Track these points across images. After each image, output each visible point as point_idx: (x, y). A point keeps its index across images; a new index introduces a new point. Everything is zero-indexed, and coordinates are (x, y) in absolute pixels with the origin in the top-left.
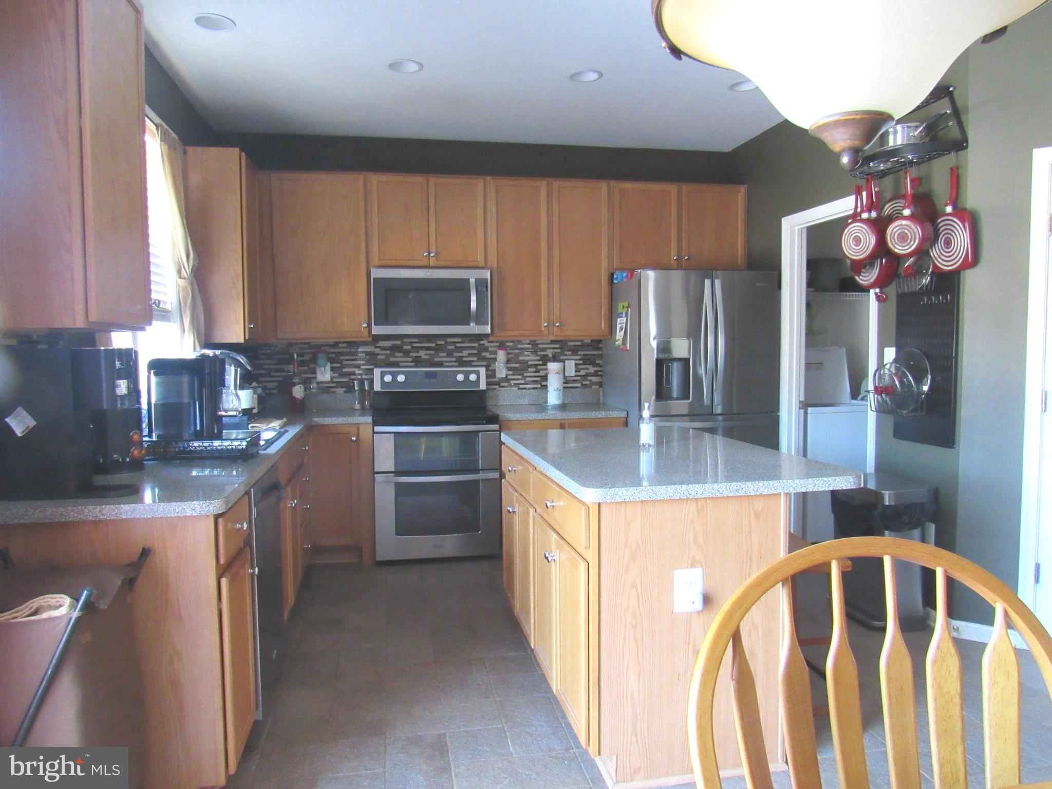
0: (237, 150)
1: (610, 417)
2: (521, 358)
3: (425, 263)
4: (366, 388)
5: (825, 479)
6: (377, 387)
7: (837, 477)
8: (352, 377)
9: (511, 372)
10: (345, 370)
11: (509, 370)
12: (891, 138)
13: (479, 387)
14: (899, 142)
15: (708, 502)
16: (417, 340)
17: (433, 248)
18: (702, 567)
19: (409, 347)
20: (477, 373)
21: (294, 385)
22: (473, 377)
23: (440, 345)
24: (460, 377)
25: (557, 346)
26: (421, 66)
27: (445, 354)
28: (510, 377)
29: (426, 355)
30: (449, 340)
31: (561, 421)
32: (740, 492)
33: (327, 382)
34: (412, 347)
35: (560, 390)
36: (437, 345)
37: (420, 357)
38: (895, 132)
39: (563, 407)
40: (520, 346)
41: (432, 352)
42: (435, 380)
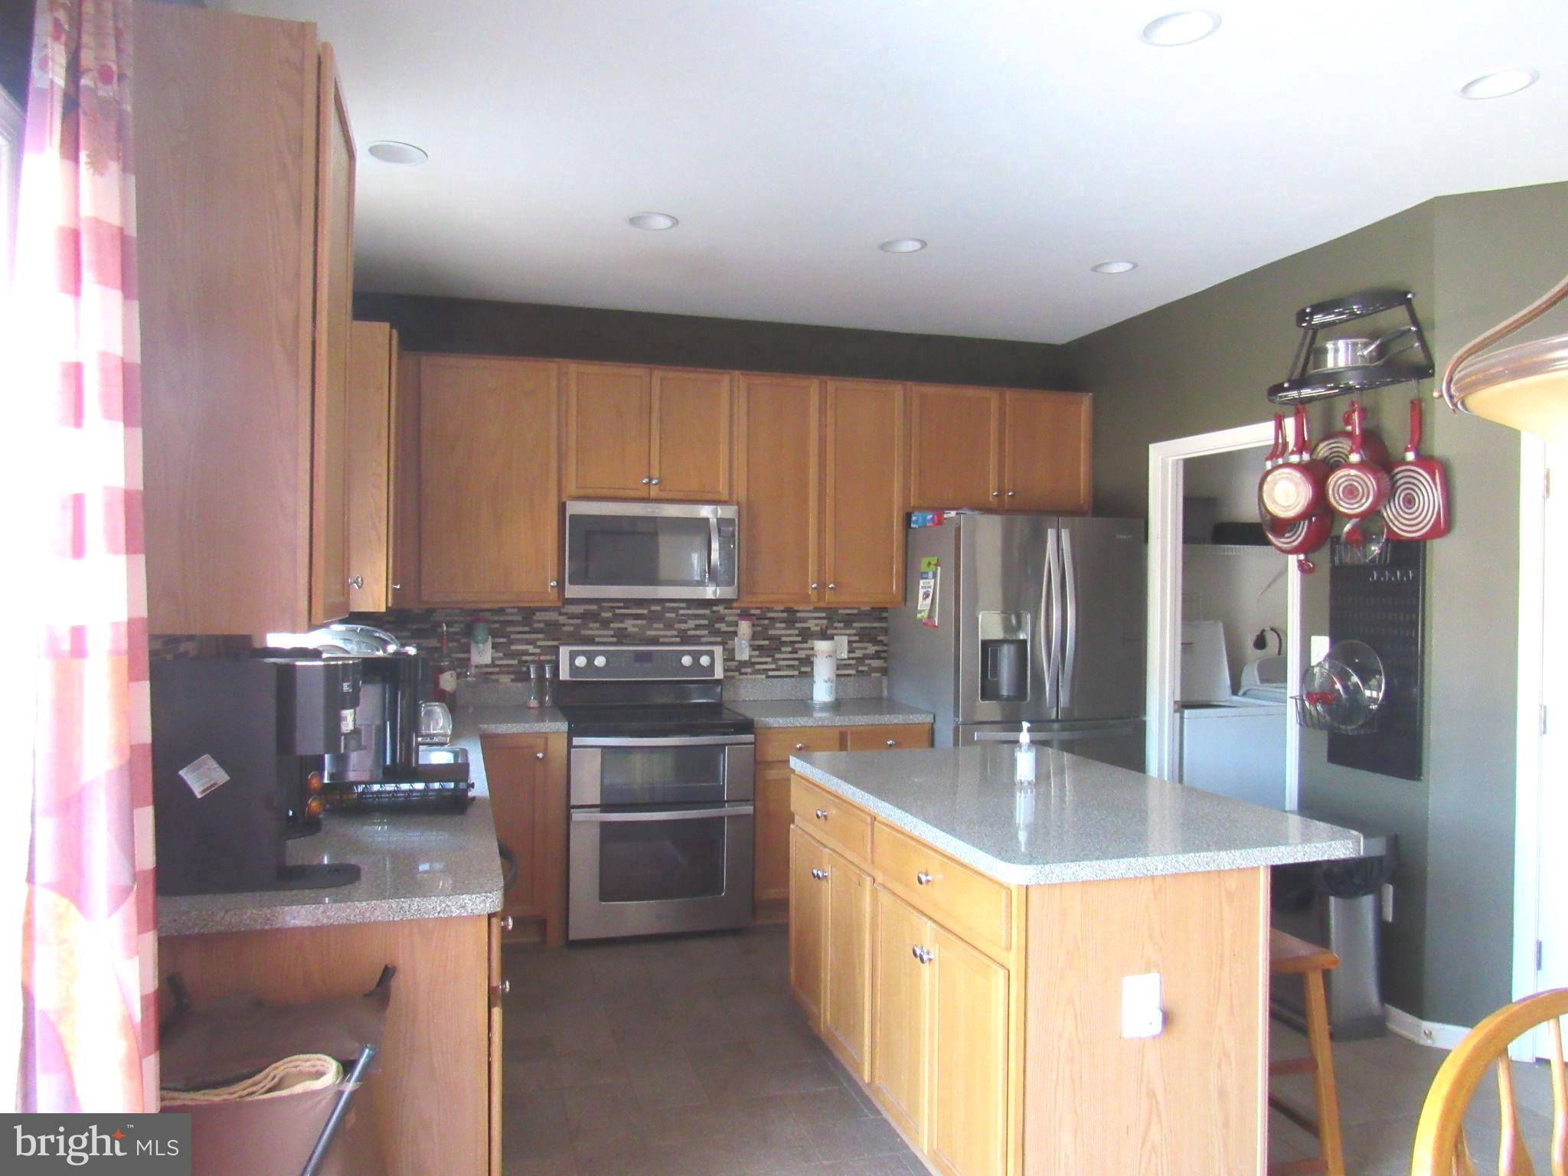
0: (387, 325)
1: (910, 722)
2: (771, 632)
3: (643, 493)
4: (547, 676)
5: (1317, 845)
6: (564, 675)
7: (1333, 842)
8: (525, 658)
9: (757, 653)
10: (513, 647)
11: (753, 650)
12: (1330, 357)
13: (714, 675)
14: (1342, 363)
15: (1167, 880)
16: (622, 605)
17: (655, 472)
18: (1159, 972)
19: (609, 615)
20: (711, 654)
21: (442, 671)
22: (705, 660)
23: (656, 611)
24: (687, 660)
25: (823, 615)
26: (675, 221)
27: (661, 626)
28: (753, 660)
29: (633, 626)
30: (668, 605)
31: (841, 729)
32: (1211, 865)
33: (487, 666)
34: (615, 615)
35: (832, 682)
36: (651, 612)
37: (626, 629)
38: (1336, 351)
39: (837, 706)
40: (771, 615)
41: (644, 622)
42: (649, 665)
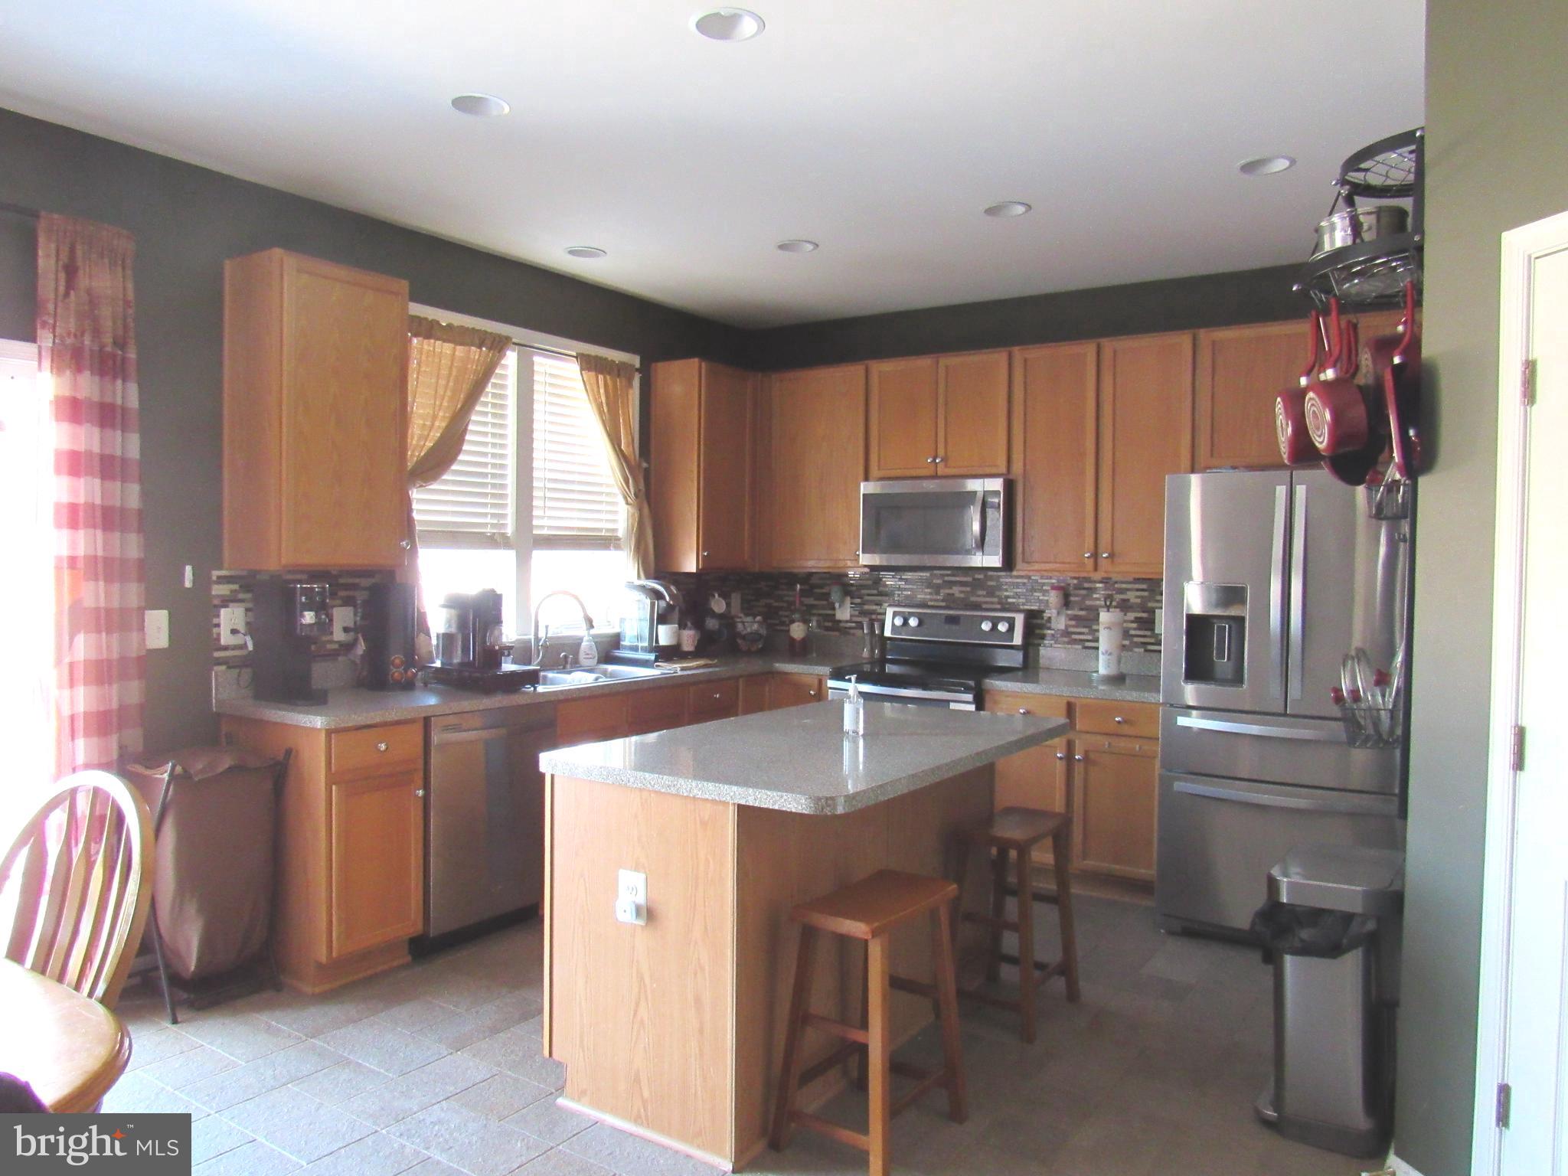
0: (696, 360)
1: (1146, 701)
2: (1088, 603)
3: (929, 472)
4: (877, 632)
6: (888, 633)
8: (874, 617)
9: (1073, 623)
10: (866, 607)
11: (1071, 619)
13: (1012, 641)
14: (1339, 244)
15: (652, 795)
16: (949, 572)
17: (941, 452)
18: (645, 872)
19: (939, 581)
20: (1011, 623)
21: (793, 621)
22: (1003, 627)
23: (979, 579)
24: (986, 626)
25: (1144, 586)
26: (816, 246)
27: (985, 593)
28: (1072, 630)
29: (961, 592)
30: (990, 573)
31: (1069, 699)
33: (847, 622)
34: (944, 581)
35: (1110, 654)
36: (974, 579)
37: (953, 594)
40: (1086, 585)
41: (968, 589)
42: (957, 628)
